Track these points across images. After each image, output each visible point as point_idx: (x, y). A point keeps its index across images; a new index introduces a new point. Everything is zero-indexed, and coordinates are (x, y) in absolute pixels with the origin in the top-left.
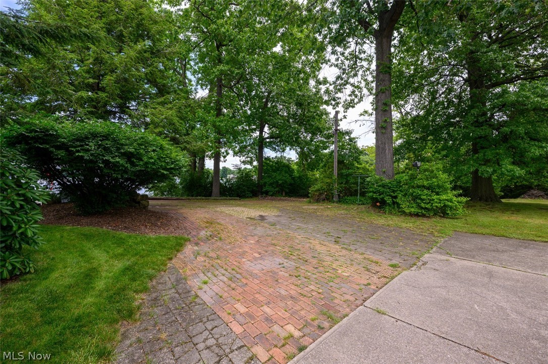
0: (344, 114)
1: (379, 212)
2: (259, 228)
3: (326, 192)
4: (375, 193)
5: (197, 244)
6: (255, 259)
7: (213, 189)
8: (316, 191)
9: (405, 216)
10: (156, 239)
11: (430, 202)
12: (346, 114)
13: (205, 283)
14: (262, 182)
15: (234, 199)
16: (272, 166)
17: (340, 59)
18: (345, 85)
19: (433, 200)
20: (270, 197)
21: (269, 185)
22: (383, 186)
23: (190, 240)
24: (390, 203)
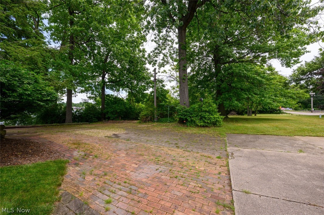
0: (158, 70)
1: (184, 126)
2: (120, 144)
3: (150, 116)
4: (182, 115)
5: (77, 165)
6: (136, 169)
7: (67, 117)
8: (144, 116)
9: (198, 127)
10: (34, 167)
11: (209, 119)
12: (160, 70)
13: (108, 202)
14: (105, 111)
15: (85, 124)
16: (111, 101)
17: (157, 38)
18: (159, 53)
19: (211, 118)
20: (111, 121)
21: (111, 113)
22: (186, 111)
23: (69, 162)
24: (190, 121)
